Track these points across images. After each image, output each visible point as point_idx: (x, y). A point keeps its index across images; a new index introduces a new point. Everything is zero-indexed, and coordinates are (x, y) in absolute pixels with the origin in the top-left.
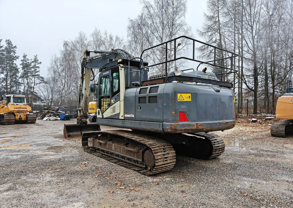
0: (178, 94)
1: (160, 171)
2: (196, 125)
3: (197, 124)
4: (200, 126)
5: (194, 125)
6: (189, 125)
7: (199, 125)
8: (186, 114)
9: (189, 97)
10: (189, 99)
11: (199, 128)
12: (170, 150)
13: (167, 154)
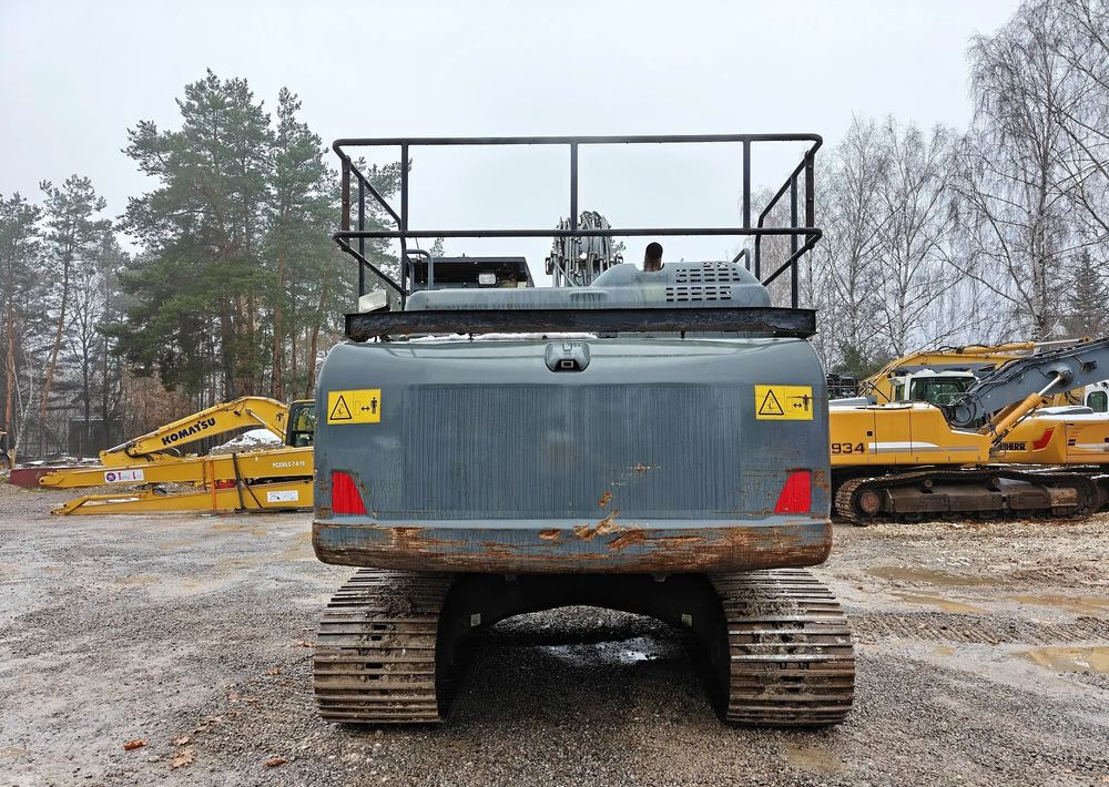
0: (331, 394)
1: (355, 715)
2: (395, 532)
3: (400, 530)
4: (416, 539)
5: (386, 532)
6: (368, 532)
7: (409, 533)
8: (358, 482)
9: (374, 403)
10: (374, 412)
11: (410, 551)
12: (412, 635)
13: (381, 650)
